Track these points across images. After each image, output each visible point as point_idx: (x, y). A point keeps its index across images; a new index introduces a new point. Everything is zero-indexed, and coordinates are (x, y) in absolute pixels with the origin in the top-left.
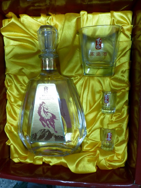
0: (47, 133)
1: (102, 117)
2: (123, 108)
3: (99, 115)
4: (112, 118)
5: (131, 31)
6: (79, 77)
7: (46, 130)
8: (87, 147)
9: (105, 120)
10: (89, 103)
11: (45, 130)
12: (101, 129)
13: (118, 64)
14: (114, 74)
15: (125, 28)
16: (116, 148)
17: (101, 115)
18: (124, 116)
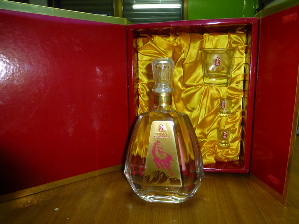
0: (162, 175)
1: (219, 119)
2: (237, 111)
3: (216, 118)
4: (227, 120)
5: (245, 50)
6: (200, 86)
7: (161, 172)
8: (206, 145)
9: (222, 122)
10: (208, 107)
11: (159, 171)
12: (218, 129)
13: (233, 76)
14: (230, 84)
15: (240, 47)
16: (231, 144)
17: (218, 118)
18: (237, 119)
